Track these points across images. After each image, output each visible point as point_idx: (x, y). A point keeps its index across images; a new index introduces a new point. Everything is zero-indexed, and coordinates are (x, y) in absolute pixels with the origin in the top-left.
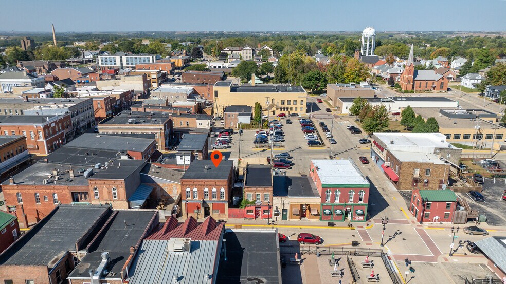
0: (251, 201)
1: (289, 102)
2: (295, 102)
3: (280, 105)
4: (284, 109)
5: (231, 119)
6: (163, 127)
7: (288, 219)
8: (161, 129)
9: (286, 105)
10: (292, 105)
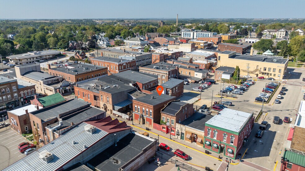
0: (165, 122)
1: (270, 69)
2: (274, 70)
3: (262, 71)
4: (265, 73)
5: (219, 75)
6: (167, 73)
7: (184, 140)
8: (167, 74)
9: (267, 71)
10: (271, 72)
